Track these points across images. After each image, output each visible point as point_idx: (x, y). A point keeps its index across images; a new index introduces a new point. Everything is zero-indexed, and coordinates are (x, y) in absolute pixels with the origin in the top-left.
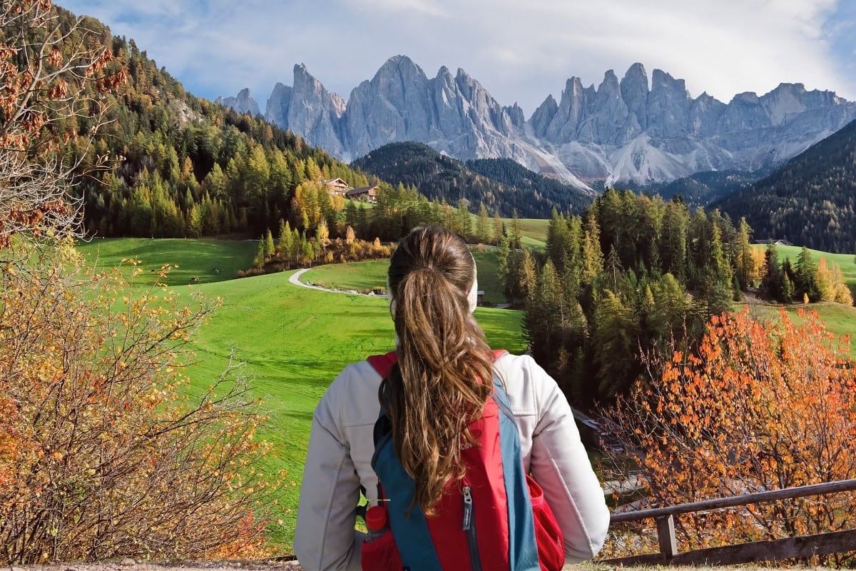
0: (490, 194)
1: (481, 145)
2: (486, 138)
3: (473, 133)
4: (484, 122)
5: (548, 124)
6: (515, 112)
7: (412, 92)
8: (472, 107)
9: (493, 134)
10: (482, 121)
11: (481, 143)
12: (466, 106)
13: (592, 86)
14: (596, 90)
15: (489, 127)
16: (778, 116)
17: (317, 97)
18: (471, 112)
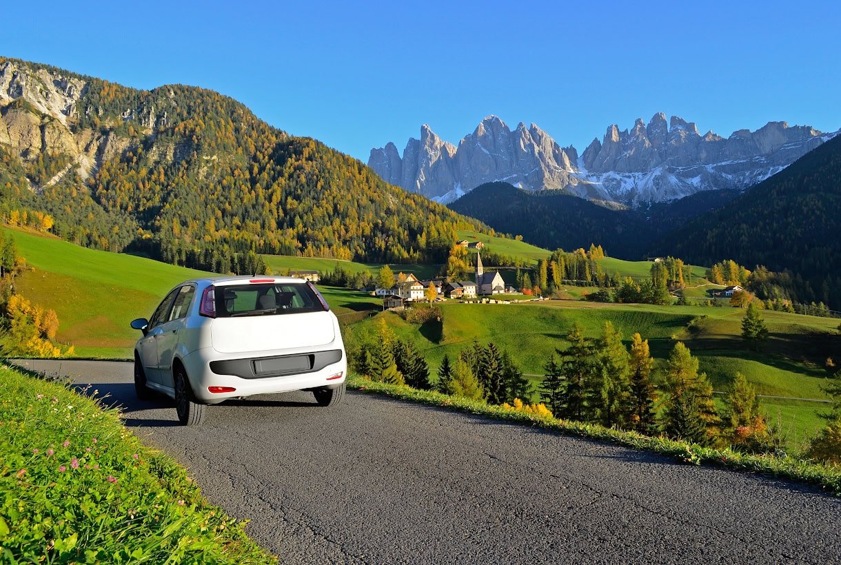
0: (547, 217)
1: (546, 177)
2: (551, 172)
3: (541, 168)
4: (549, 161)
5: (594, 159)
6: (571, 152)
7: (501, 141)
8: (541, 150)
9: (555, 168)
10: (548, 160)
11: (547, 175)
12: (537, 149)
13: (627, 131)
14: (629, 133)
15: (553, 163)
16: (767, 146)
17: (437, 147)
18: (540, 153)
